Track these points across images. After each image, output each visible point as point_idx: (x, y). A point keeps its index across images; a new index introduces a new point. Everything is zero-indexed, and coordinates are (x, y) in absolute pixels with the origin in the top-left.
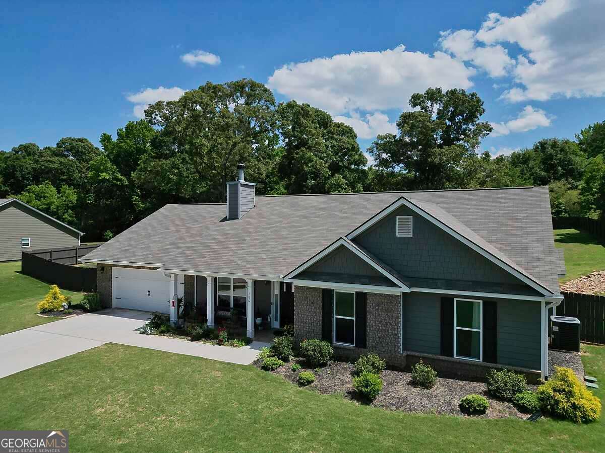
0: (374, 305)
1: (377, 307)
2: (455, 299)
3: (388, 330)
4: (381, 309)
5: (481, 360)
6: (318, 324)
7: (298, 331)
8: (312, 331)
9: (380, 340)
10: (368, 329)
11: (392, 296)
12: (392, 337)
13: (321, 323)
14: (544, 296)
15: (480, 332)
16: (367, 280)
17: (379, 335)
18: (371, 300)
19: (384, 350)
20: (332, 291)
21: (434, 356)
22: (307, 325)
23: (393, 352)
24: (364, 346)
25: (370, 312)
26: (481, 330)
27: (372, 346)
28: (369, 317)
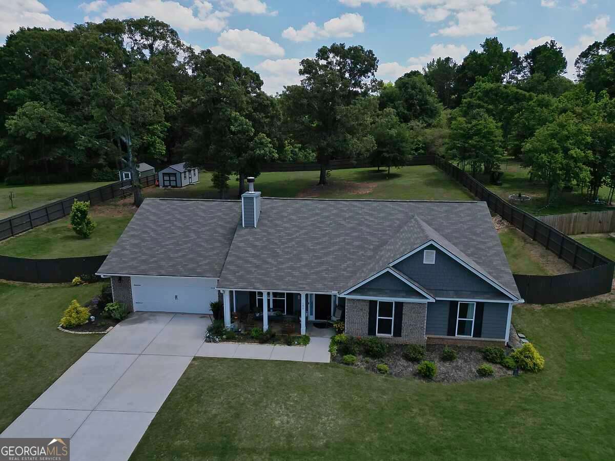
0: (408, 309)
1: (410, 311)
2: (459, 302)
3: (417, 325)
4: (413, 312)
5: (472, 337)
6: (366, 324)
9: (411, 331)
10: (403, 324)
11: (421, 304)
12: (420, 328)
13: (368, 322)
14: (512, 300)
17: (411, 328)
18: (406, 306)
20: (376, 302)
21: (444, 337)
22: (356, 325)
23: (419, 338)
24: (400, 336)
25: (405, 314)
26: (473, 320)
27: (406, 335)
28: (403, 317)
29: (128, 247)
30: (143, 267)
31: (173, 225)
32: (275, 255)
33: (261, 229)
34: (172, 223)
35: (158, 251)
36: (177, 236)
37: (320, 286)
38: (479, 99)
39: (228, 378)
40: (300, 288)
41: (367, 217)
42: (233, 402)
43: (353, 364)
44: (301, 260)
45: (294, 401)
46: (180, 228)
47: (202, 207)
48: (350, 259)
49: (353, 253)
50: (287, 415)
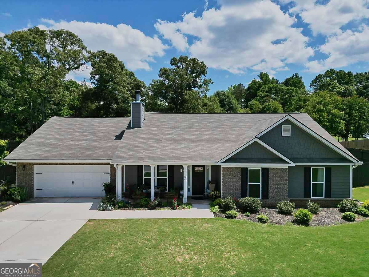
0: (273, 174)
1: (275, 176)
2: (312, 168)
3: (281, 188)
4: (277, 177)
5: (324, 197)
6: (238, 189)
7: (225, 194)
8: (234, 193)
9: (277, 193)
10: (269, 188)
11: (283, 169)
12: (283, 191)
13: (240, 188)
14: (353, 162)
15: (323, 183)
16: (270, 161)
17: (276, 191)
18: (271, 172)
19: (278, 199)
20: (247, 168)
21: (302, 199)
22: (231, 190)
23: (283, 199)
24: (268, 198)
25: (271, 179)
26: (324, 183)
27: (272, 197)
28: (270, 181)
29: (34, 144)
30: (45, 155)
31: (74, 130)
32: (159, 142)
33: (145, 128)
34: (73, 130)
35: (60, 145)
36: (77, 137)
37: (199, 158)
38: (267, 92)
39: (124, 231)
40: (182, 160)
41: (225, 121)
42: (131, 247)
43: (235, 217)
44: (181, 144)
45: (191, 243)
46: (79, 132)
47: (98, 121)
48: (219, 143)
49: (221, 140)
50: (189, 254)
